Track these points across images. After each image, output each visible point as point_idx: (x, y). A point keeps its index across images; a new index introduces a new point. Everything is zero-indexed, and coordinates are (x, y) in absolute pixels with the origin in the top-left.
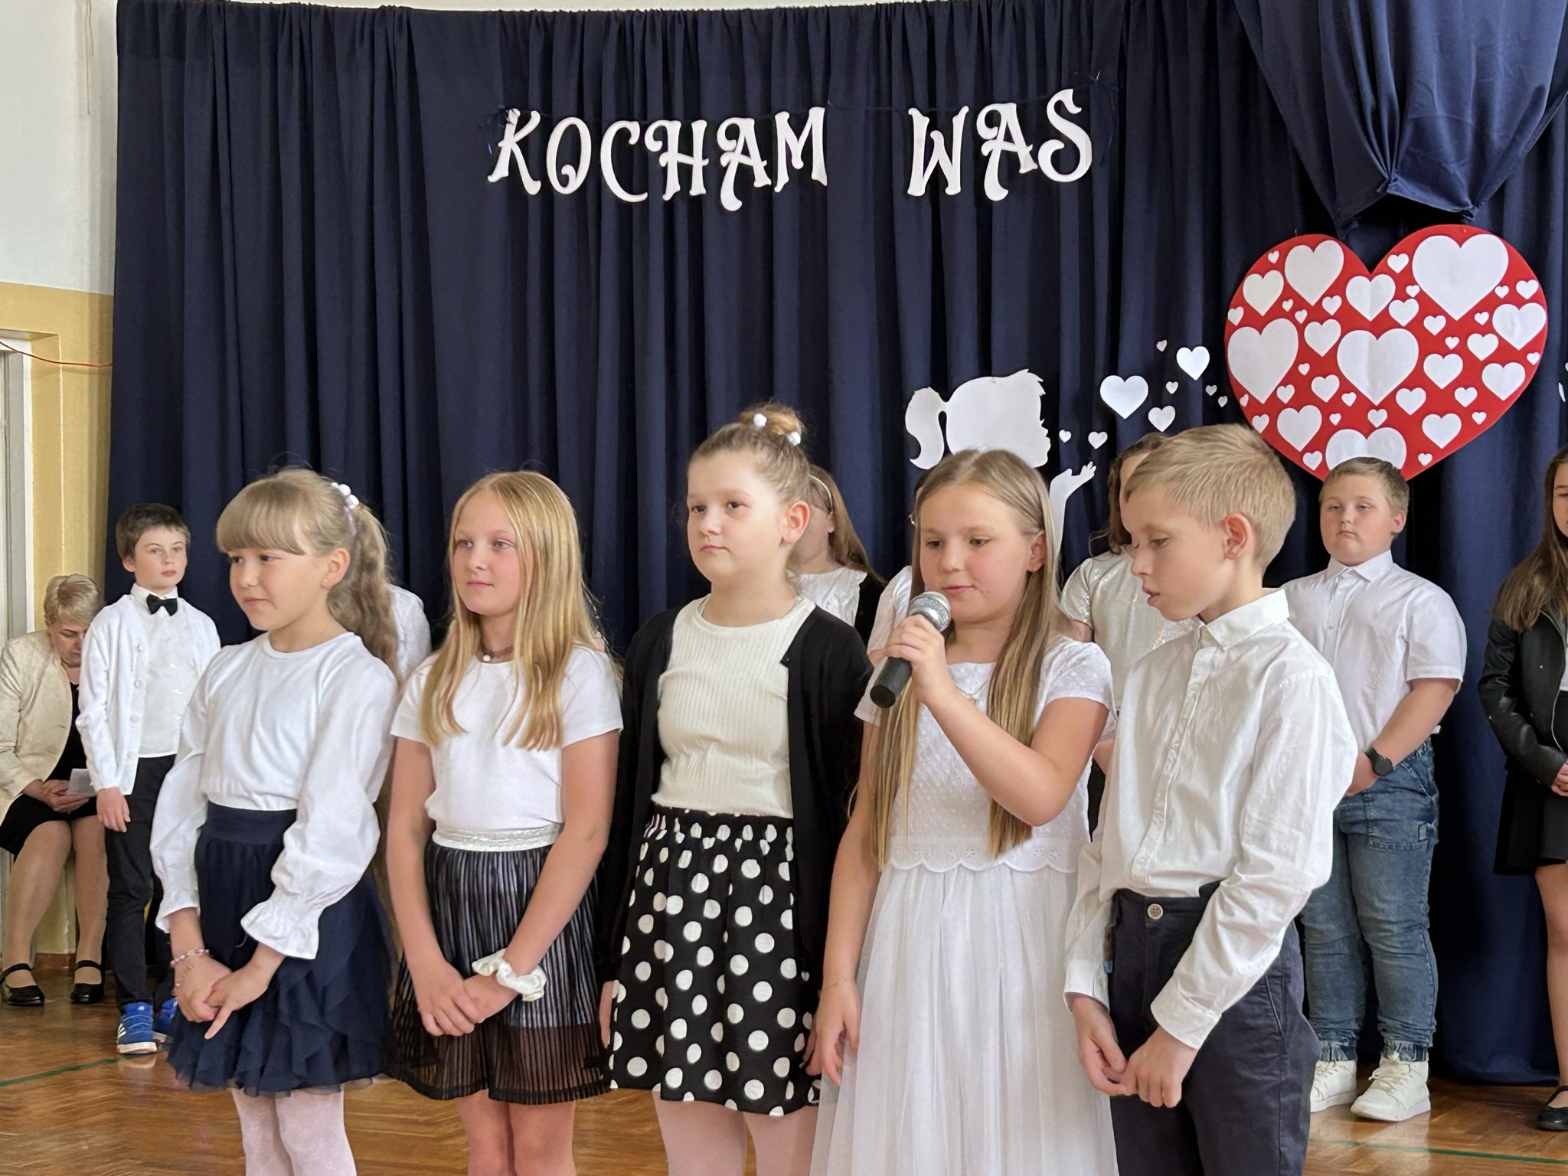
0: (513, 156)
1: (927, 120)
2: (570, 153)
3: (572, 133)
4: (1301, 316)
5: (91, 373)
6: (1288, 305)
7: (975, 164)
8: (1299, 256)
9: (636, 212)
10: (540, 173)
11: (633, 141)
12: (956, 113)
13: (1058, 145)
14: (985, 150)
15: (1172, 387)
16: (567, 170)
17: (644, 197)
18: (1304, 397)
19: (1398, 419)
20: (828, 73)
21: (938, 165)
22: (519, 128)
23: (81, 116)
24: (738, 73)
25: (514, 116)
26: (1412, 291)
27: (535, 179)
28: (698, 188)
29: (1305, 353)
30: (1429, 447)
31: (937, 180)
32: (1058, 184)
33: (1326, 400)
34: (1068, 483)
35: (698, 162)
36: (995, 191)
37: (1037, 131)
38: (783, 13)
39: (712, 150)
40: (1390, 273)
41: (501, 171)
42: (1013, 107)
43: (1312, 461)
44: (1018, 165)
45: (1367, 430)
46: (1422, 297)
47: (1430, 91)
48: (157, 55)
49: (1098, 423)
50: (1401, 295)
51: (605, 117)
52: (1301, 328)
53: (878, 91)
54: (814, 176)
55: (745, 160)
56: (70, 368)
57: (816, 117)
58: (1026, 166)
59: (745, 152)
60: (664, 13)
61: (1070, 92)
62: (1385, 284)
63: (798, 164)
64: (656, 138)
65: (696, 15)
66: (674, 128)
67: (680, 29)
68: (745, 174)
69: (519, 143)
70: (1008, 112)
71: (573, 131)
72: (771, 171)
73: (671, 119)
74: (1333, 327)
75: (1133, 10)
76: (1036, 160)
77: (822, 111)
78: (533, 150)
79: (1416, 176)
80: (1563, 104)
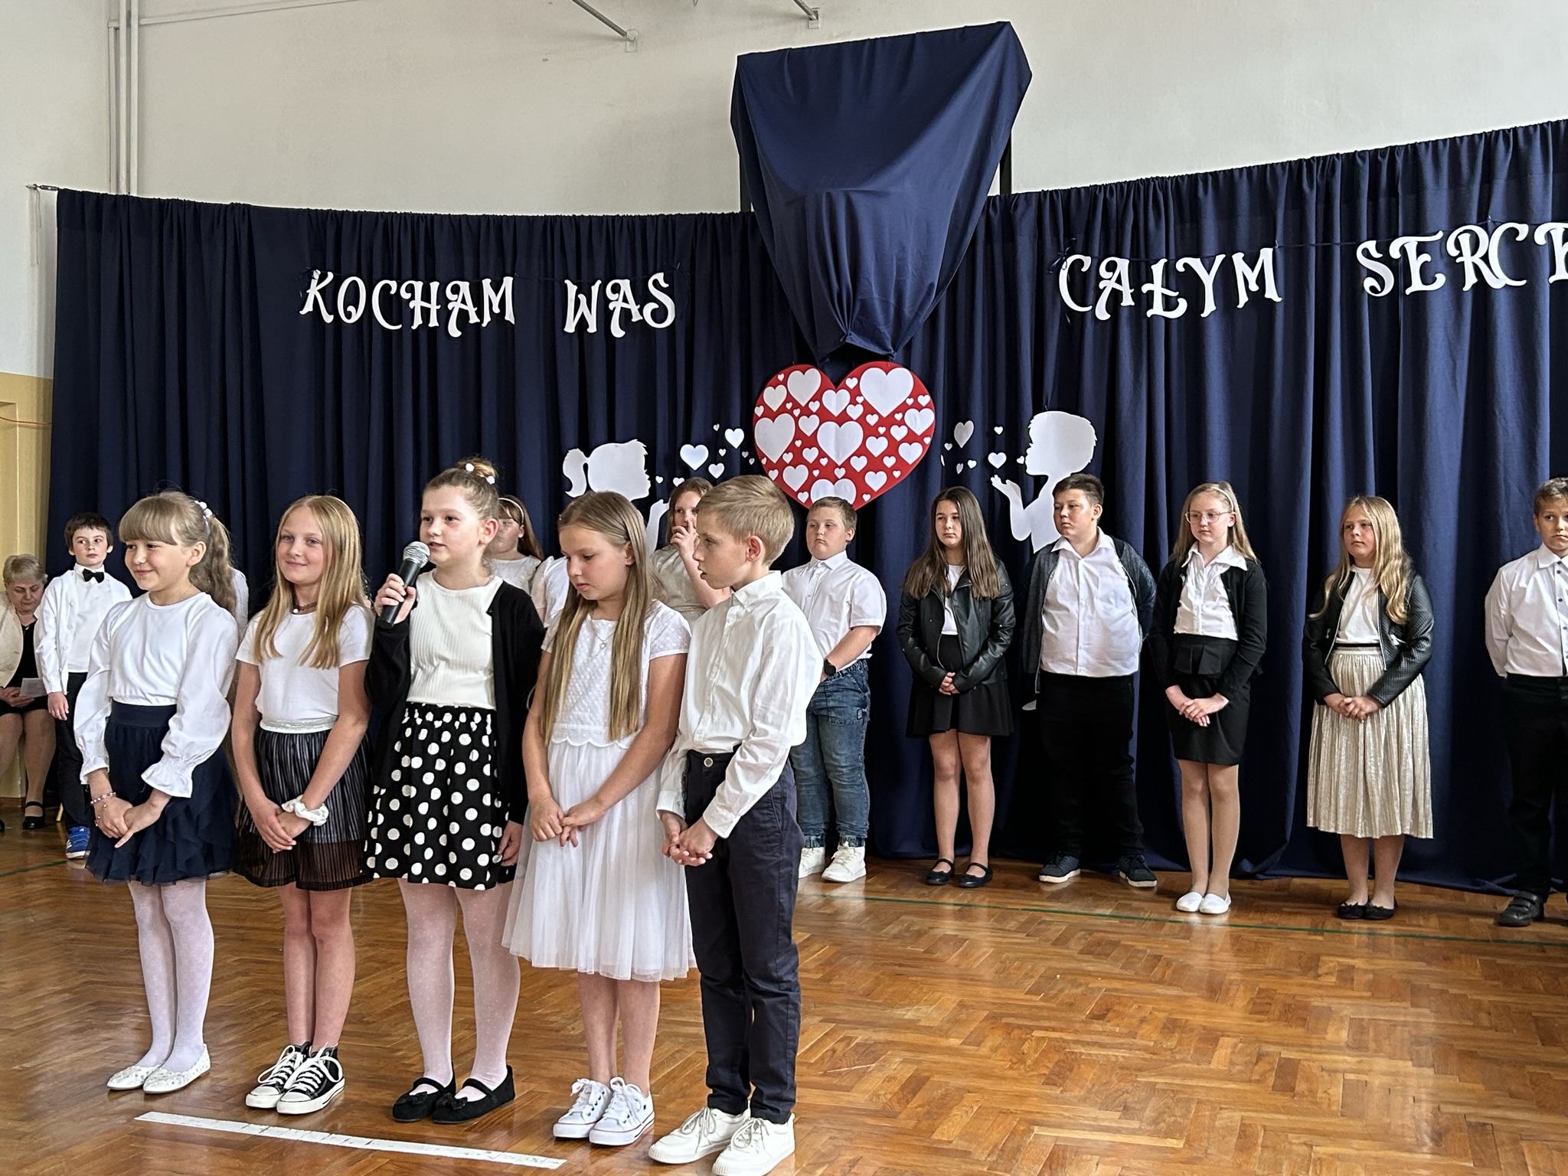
0: (316, 300)
1: (576, 287)
2: (352, 298)
3: (354, 288)
4: (797, 412)
5: (38, 428)
6: (789, 406)
7: (605, 315)
8: (795, 375)
9: (394, 337)
10: (333, 309)
11: (393, 292)
12: (594, 284)
13: (656, 306)
14: (611, 307)
15: (722, 452)
16: (351, 309)
17: (400, 327)
18: (798, 460)
19: (851, 474)
20: (515, 256)
21: (583, 315)
22: (320, 282)
23: (32, 265)
24: (459, 251)
25: (317, 274)
26: (860, 399)
27: (330, 314)
28: (434, 322)
29: (799, 434)
30: (869, 491)
31: (582, 323)
32: (654, 329)
33: (811, 461)
34: (660, 508)
35: (434, 307)
36: (617, 332)
37: (643, 297)
38: (487, 218)
39: (443, 300)
40: (847, 388)
41: (308, 307)
42: (628, 281)
43: (803, 497)
44: (631, 317)
45: (834, 480)
46: (865, 403)
47: (870, 283)
48: (84, 228)
49: (678, 473)
50: (853, 402)
51: (375, 277)
52: (796, 420)
53: (546, 269)
54: (507, 318)
55: (463, 307)
56: (24, 425)
57: (508, 282)
58: (636, 317)
59: (464, 302)
60: (412, 215)
61: (662, 274)
62: (845, 395)
63: (496, 310)
64: (407, 291)
65: (433, 216)
66: (418, 286)
67: (422, 225)
68: (463, 315)
69: (321, 291)
70: (625, 285)
71: (354, 286)
72: (480, 314)
73: (417, 280)
74: (815, 419)
75: (699, 227)
76: (642, 314)
77: (511, 279)
78: (329, 295)
79: (862, 333)
80: (944, 293)
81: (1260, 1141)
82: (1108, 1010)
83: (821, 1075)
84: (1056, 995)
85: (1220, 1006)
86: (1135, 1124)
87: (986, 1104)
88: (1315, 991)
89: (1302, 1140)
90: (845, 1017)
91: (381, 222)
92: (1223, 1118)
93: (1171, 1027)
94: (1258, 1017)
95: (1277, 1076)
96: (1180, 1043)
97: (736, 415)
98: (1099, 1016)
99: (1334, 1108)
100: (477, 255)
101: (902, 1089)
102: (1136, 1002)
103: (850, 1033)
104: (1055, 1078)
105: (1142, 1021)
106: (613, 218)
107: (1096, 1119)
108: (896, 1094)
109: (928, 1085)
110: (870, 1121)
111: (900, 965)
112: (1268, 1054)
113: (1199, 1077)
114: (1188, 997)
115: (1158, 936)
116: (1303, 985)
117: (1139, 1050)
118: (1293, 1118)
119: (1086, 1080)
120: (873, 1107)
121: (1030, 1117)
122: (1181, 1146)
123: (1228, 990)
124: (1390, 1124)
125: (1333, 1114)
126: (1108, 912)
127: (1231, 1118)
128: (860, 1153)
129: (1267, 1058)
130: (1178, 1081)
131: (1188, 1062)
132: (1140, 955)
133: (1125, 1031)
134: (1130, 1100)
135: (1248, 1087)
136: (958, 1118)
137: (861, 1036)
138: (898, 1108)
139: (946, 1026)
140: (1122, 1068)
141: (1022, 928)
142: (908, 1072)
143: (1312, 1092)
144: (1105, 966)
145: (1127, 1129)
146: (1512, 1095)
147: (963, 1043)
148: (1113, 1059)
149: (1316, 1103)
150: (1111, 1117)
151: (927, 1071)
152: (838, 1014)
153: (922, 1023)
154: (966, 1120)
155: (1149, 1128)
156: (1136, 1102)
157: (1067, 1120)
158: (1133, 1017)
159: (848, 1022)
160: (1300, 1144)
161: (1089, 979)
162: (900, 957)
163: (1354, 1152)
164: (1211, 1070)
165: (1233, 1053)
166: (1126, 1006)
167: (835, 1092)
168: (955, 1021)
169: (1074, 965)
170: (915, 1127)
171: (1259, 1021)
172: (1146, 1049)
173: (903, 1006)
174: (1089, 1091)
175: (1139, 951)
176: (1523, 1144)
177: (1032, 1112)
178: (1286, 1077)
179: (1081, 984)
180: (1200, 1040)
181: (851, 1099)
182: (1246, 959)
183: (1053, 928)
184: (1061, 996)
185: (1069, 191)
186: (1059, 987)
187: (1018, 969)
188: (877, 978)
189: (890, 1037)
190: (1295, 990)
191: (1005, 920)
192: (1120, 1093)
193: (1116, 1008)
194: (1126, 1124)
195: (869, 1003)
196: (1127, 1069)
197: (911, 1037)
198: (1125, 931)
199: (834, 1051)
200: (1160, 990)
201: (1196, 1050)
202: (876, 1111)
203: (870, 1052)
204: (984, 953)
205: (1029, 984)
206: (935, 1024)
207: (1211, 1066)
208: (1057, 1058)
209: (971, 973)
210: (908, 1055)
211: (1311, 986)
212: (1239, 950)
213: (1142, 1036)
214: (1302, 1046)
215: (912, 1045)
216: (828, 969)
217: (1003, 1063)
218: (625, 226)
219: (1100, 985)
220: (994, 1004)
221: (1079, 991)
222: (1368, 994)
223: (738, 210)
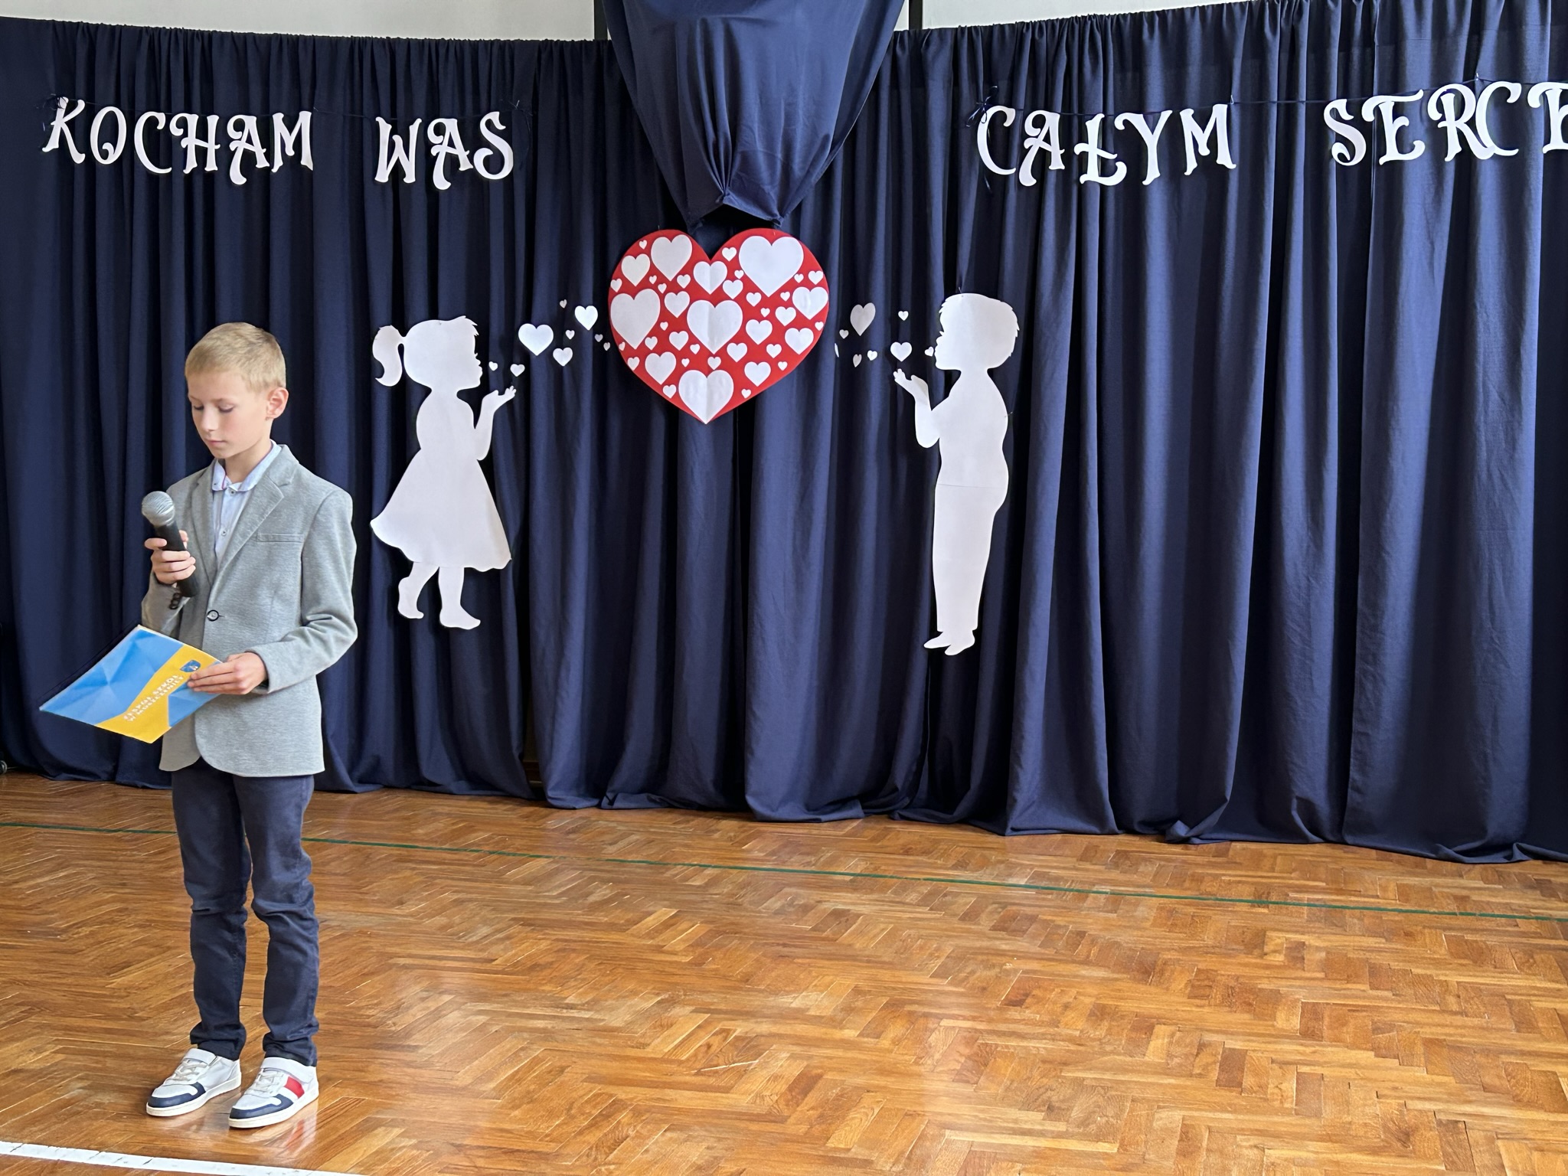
0: (62, 133)
1: (390, 127)
2: (109, 132)
3: (111, 122)
4: (662, 288)
6: (653, 280)
7: (426, 162)
8: (661, 243)
9: (162, 184)
10: (84, 147)
11: (160, 127)
12: (412, 123)
13: (487, 152)
14: (434, 152)
15: (570, 334)
16: (107, 146)
17: (169, 170)
18: (664, 347)
19: (728, 365)
20: (314, 86)
21: (398, 160)
22: (67, 113)
25: (64, 102)
26: (739, 274)
27: (81, 152)
28: (211, 166)
29: (665, 315)
30: (749, 385)
31: (398, 172)
32: (488, 180)
33: (679, 348)
34: (493, 402)
35: (212, 146)
36: (441, 182)
37: (473, 141)
38: (279, 38)
39: (223, 138)
40: (724, 260)
41: (53, 144)
42: (455, 121)
43: (669, 392)
44: (459, 166)
45: (707, 371)
46: (745, 279)
47: (752, 131)
49: (517, 358)
50: (731, 277)
51: (139, 105)
52: (662, 297)
53: (352, 100)
54: (303, 163)
55: (249, 147)
57: (305, 118)
58: (465, 165)
59: (249, 141)
60: (185, 32)
61: (497, 114)
62: (721, 269)
63: (290, 152)
64: (178, 126)
65: (211, 34)
66: (193, 120)
67: (198, 45)
68: (249, 158)
69: (69, 124)
70: (451, 125)
71: (111, 117)
72: (269, 156)
73: (190, 112)
74: (685, 297)
75: (544, 56)
76: (472, 162)
77: (309, 114)
78: (79, 129)
79: (742, 193)
80: (841, 148)
81: (1205, 1144)
82: (1027, 995)
83: (696, 1074)
84: (967, 978)
85: (1153, 989)
86: (1061, 1127)
87: (889, 1106)
88: (1262, 972)
89: (1251, 1143)
90: (722, 1007)
91: (146, 40)
92: (1161, 1119)
93: (1099, 1013)
94: (1197, 1001)
95: (1222, 1070)
96: (1109, 1032)
97: (588, 287)
98: (1016, 1002)
99: (1287, 1105)
100: (266, 84)
101: (790, 1089)
102: (1059, 986)
103: (727, 1025)
104: (969, 1074)
105: (1066, 1007)
106: (438, 43)
107: (1016, 1121)
108: (782, 1095)
109: (820, 1084)
110: (754, 1127)
111: (785, 945)
112: (1210, 1044)
113: (1133, 1071)
114: (1117, 980)
115: (1080, 909)
116: (1246, 965)
117: (1063, 1040)
118: (1241, 1117)
119: (1005, 1075)
120: (757, 1111)
121: (939, 1118)
122: (1115, 1150)
123: (1162, 972)
124: (1350, 1123)
125: (1286, 1112)
126: (1023, 882)
127: (1171, 1118)
128: (743, 1165)
129: (1208, 1050)
130: (1107, 1076)
131: (1119, 1054)
132: (1060, 932)
133: (1046, 1018)
134: (1054, 1098)
135: (1189, 1083)
136: (856, 1121)
137: (740, 1028)
138: (786, 1113)
139: (840, 1016)
140: (1044, 1062)
141: (924, 901)
142: (795, 1070)
143: (1263, 1087)
144: (1022, 944)
145: (1053, 1132)
146: (1485, 1089)
147: (861, 1035)
148: (1034, 1052)
149: (1266, 1100)
150: (1033, 1119)
151: (821, 1068)
152: (712, 1004)
153: (812, 1013)
154: (867, 1124)
155: (1076, 1130)
156: (1063, 1101)
157: (983, 1123)
158: (1055, 1003)
159: (726, 1012)
160: (1251, 1147)
161: (1004, 959)
162: (781, 936)
163: (1312, 1156)
164: (1148, 1064)
165: (1170, 1043)
166: (1046, 990)
167: (710, 1094)
168: (849, 1010)
169: (985, 943)
170: (806, 1133)
171: (1197, 1006)
172: (1071, 1040)
173: (788, 993)
174: (1007, 1089)
175: (1059, 927)
176: (1499, 1143)
177: (941, 1114)
178: (1232, 1069)
179: (993, 966)
180: (1135, 1028)
181: (731, 1102)
182: (1181, 935)
183: (961, 900)
184: (972, 979)
185: (992, 28)
186: (968, 970)
187: (921, 948)
188: (757, 960)
189: (774, 1029)
190: (1240, 971)
191: (904, 891)
192: (1042, 1090)
193: (1034, 992)
194: (1050, 1126)
195: (749, 990)
196: (1050, 1062)
197: (800, 1029)
198: (1044, 903)
199: (709, 1046)
200: (1085, 971)
201: (1130, 1040)
202: (758, 1115)
203: (749, 1047)
204: (883, 930)
205: (935, 965)
206: (828, 1013)
207: (1146, 1059)
208: (967, 1051)
209: (867, 953)
210: (797, 1049)
211: (1256, 966)
212: (1174, 925)
213: (1066, 1024)
214: (1249, 1034)
215: (800, 1037)
216: (700, 950)
217: (907, 1058)
218: (452, 50)
219: (1016, 966)
220: (894, 989)
221: (993, 973)
222: (1321, 975)
223: (591, 38)
